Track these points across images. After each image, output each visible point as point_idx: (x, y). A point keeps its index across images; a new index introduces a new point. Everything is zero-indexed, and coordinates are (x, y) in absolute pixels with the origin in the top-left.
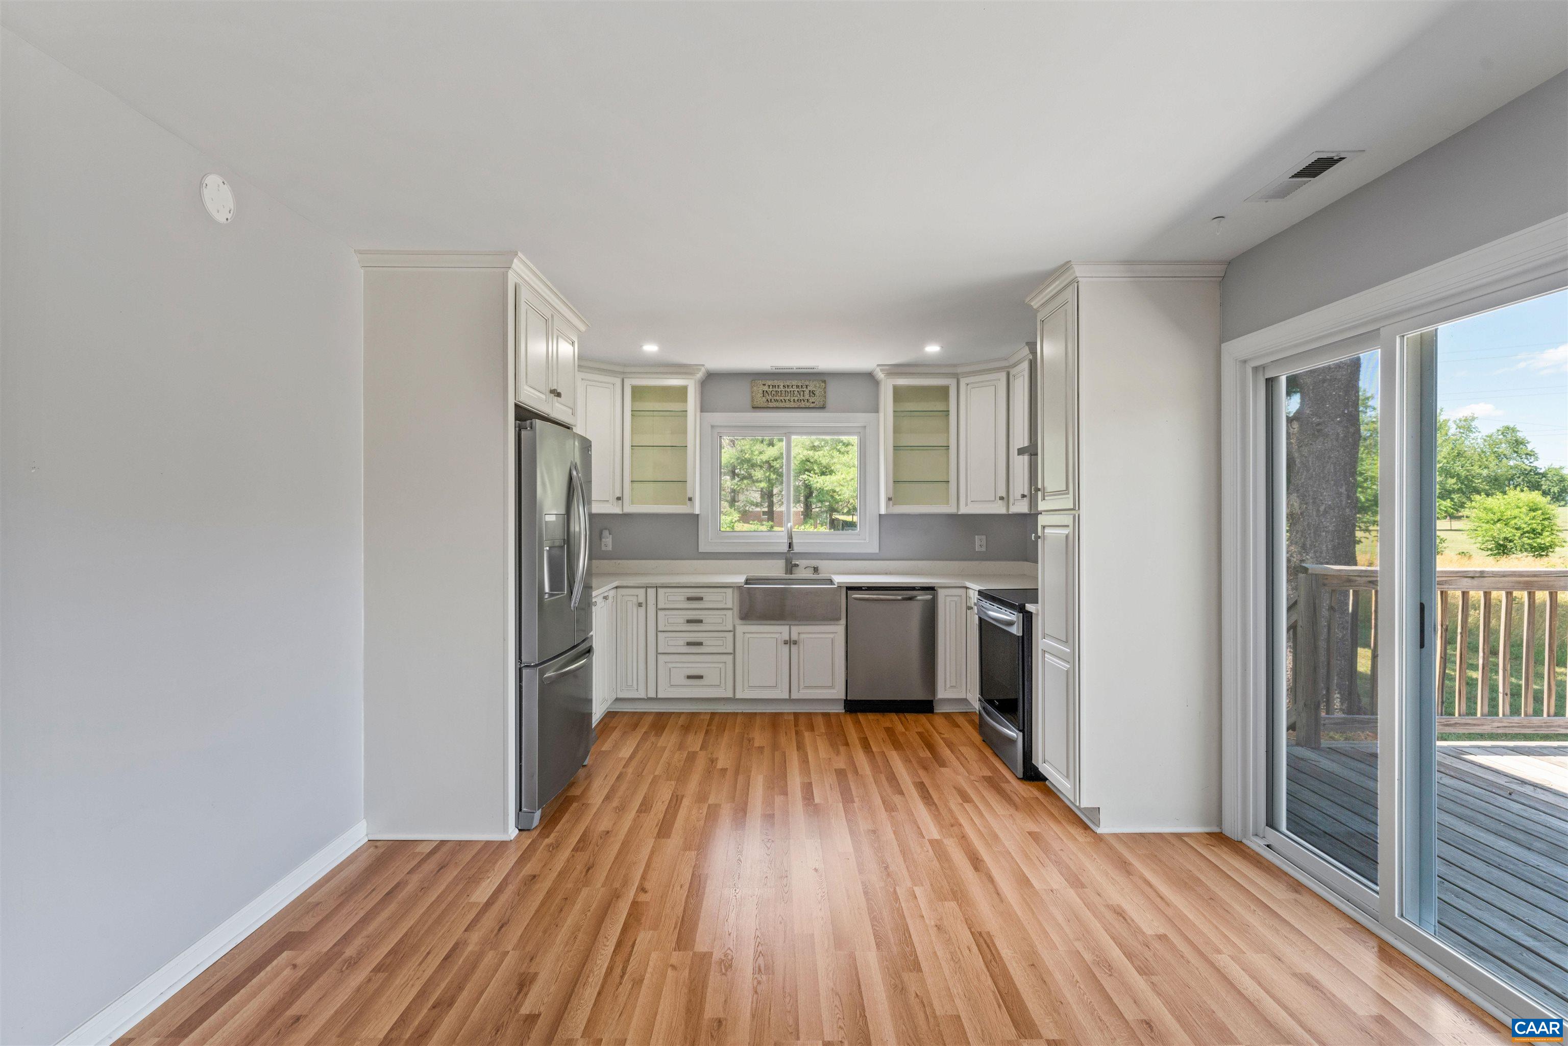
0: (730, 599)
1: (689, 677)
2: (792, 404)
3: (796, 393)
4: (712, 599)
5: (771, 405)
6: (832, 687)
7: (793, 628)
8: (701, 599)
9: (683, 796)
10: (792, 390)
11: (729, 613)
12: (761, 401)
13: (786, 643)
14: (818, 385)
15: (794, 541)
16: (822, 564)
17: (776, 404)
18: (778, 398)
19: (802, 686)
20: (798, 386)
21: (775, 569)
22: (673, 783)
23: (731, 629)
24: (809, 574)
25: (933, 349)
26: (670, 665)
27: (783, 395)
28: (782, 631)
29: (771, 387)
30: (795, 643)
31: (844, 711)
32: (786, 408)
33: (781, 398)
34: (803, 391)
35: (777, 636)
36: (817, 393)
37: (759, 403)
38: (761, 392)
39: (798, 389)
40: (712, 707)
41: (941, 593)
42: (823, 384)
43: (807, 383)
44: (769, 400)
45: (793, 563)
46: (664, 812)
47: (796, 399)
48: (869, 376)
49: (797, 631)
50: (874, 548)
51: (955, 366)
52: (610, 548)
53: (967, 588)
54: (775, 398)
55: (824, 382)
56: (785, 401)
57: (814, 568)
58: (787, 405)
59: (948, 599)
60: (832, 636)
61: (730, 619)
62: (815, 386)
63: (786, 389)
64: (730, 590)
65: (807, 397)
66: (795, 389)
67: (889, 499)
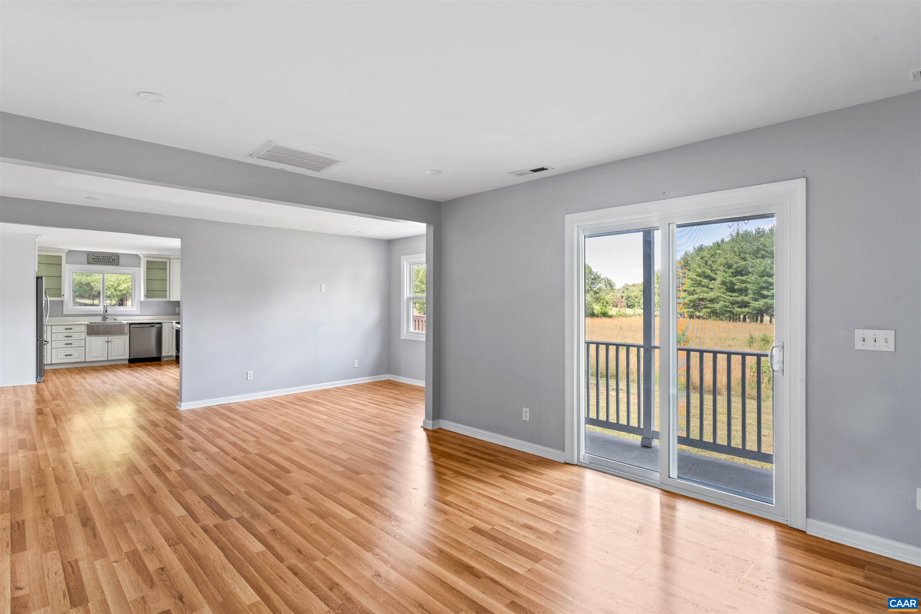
0: (84, 329)
1: (66, 355)
2: (106, 263)
4: (75, 328)
5: (96, 263)
6: (124, 355)
8: (71, 329)
11: (84, 333)
13: (106, 342)
14: (116, 258)
15: (108, 310)
16: (118, 318)
17: (99, 263)
19: (113, 355)
20: (107, 257)
21: (98, 319)
23: (84, 338)
24: (112, 321)
26: (57, 352)
27: (102, 260)
28: (105, 338)
29: (96, 257)
30: (110, 342)
31: (128, 362)
32: (102, 264)
33: (100, 261)
34: (110, 259)
35: (103, 340)
36: (116, 260)
37: (91, 262)
38: (92, 258)
40: (74, 366)
41: (164, 325)
43: (111, 257)
44: (95, 261)
45: (106, 317)
47: (107, 261)
48: (137, 255)
49: (110, 338)
50: (139, 312)
51: (169, 256)
53: (172, 323)
54: (98, 261)
55: (119, 256)
56: (102, 262)
57: (115, 319)
59: (166, 326)
60: (124, 339)
61: (84, 335)
63: (103, 258)
64: (84, 326)
65: (111, 261)
66: (106, 258)
67: (145, 296)
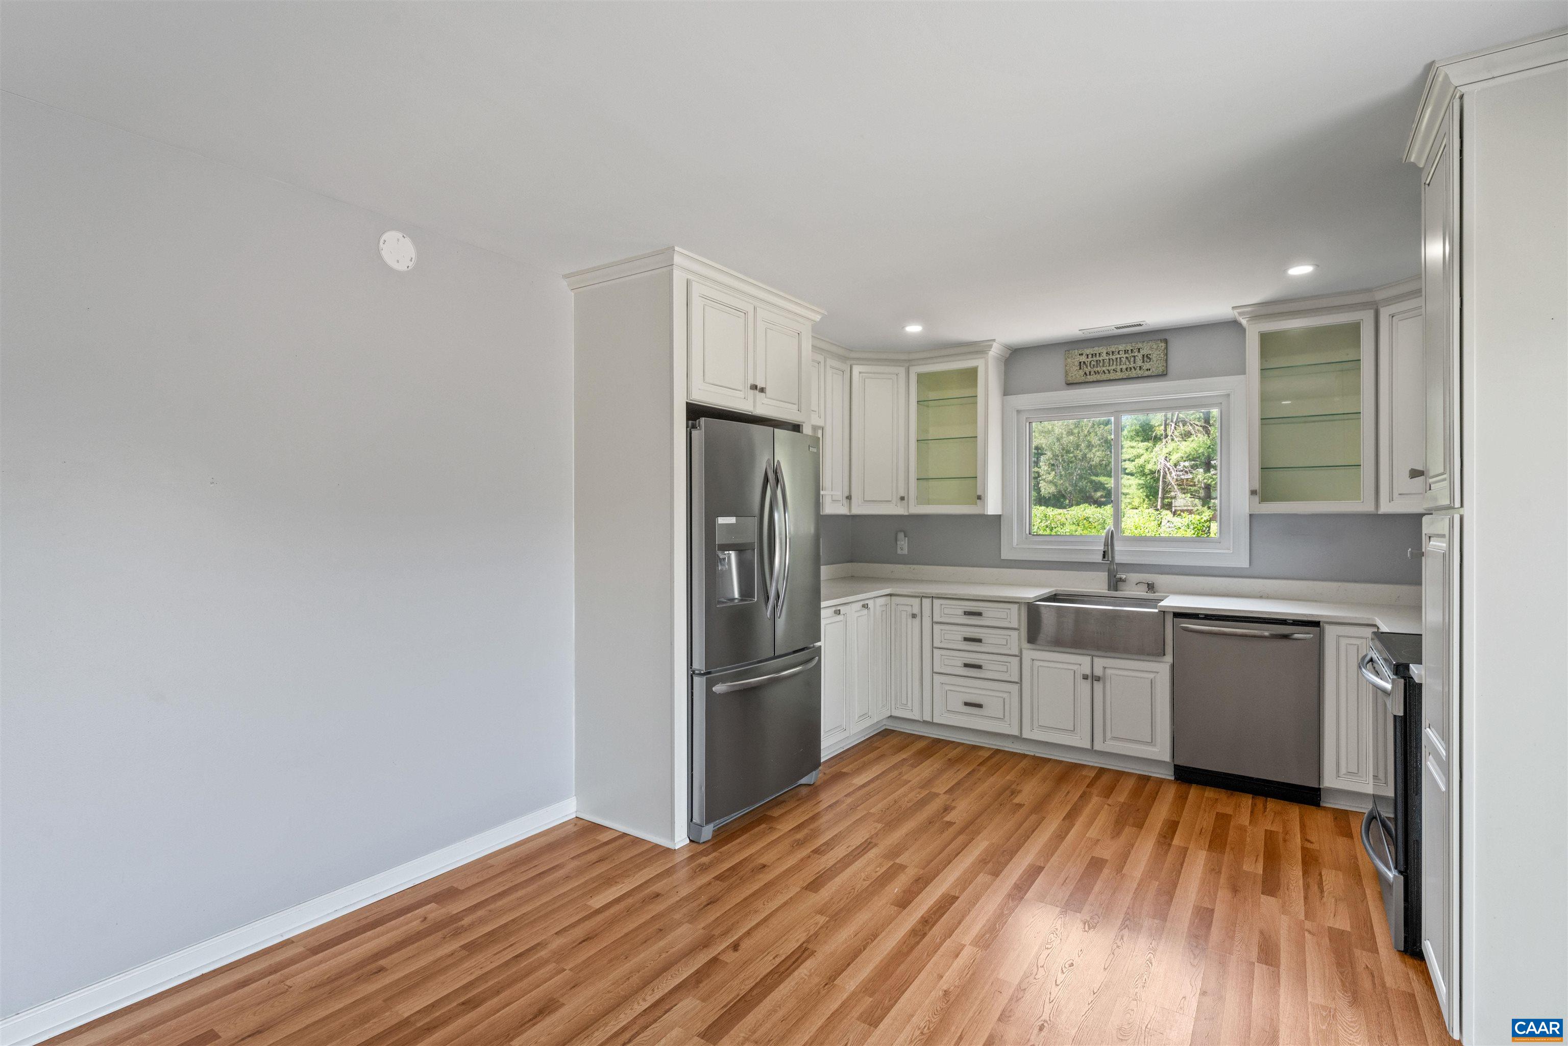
0: (1015, 617)
1: (966, 704)
2: (1119, 375)
3: (1124, 360)
4: (992, 614)
5: (1090, 378)
6: (1152, 743)
7: (1096, 660)
8: (979, 614)
9: (876, 845)
10: (1118, 356)
11: (1015, 634)
12: (1077, 375)
13: (1085, 677)
14: (1155, 347)
16: (1161, 580)
17: (1098, 377)
18: (1099, 369)
19: (1109, 735)
20: (1126, 352)
21: (1096, 583)
22: (879, 826)
23: (1017, 653)
24: (1141, 593)
25: (1301, 270)
26: (948, 688)
27: (1107, 364)
28: (1082, 662)
29: (1090, 356)
30: (1098, 679)
31: (1173, 778)
32: (1110, 380)
33: (1104, 369)
34: (1134, 357)
35: (1075, 667)
36: (1154, 357)
37: (1074, 377)
38: (1077, 364)
39: (1127, 355)
40: (998, 744)
41: (1330, 632)
42: (1163, 344)
43: (1140, 345)
44: (1088, 373)
45: (1118, 576)
46: (838, 859)
47: (1124, 367)
48: (1233, 325)
49: (1100, 664)
50: (1243, 562)
51: (1369, 290)
52: (905, 551)
53: (1376, 627)
54: (1096, 369)
55: (1166, 341)
56: (1109, 372)
57: (1148, 584)
58: (1113, 376)
59: (1343, 642)
60: (1152, 676)
61: (1015, 640)
62: (1151, 348)
63: (1111, 357)
64: (1016, 606)
65: (1139, 363)
66: (1123, 355)
67: (1253, 492)
